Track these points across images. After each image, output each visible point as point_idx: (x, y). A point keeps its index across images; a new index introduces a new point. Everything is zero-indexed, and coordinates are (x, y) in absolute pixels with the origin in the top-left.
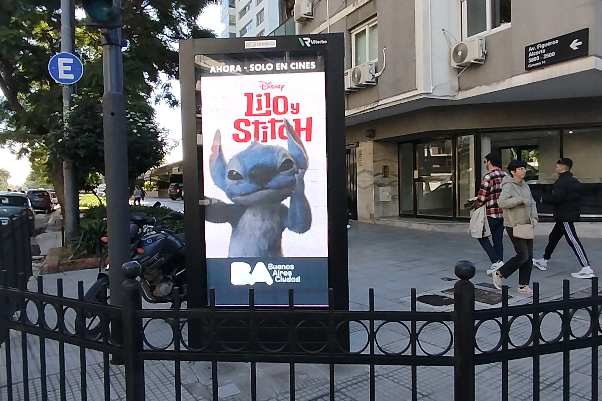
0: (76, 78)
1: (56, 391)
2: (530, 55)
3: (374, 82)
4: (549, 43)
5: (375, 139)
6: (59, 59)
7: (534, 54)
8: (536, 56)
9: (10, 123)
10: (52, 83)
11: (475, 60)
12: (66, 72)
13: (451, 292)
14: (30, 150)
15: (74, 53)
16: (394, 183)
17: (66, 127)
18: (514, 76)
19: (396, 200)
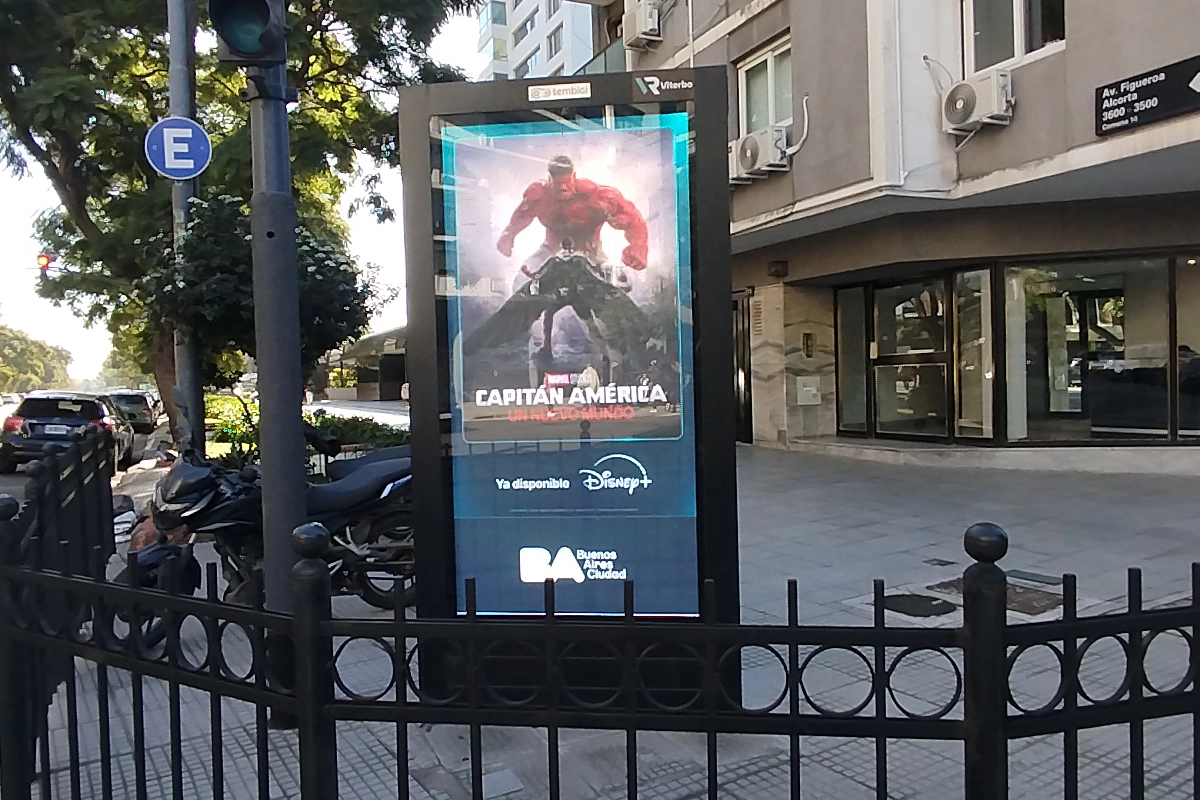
0: (197, 167)
1: (163, 780)
2: (1106, 104)
3: (785, 166)
4: (1145, 79)
5: (787, 280)
6: (165, 130)
7: (1113, 103)
8: (1119, 106)
9: (70, 258)
10: (152, 178)
11: (991, 118)
12: (178, 156)
13: (946, 588)
14: (111, 308)
15: (193, 117)
16: (826, 369)
17: (179, 263)
18: (1072, 148)
19: (831, 403)
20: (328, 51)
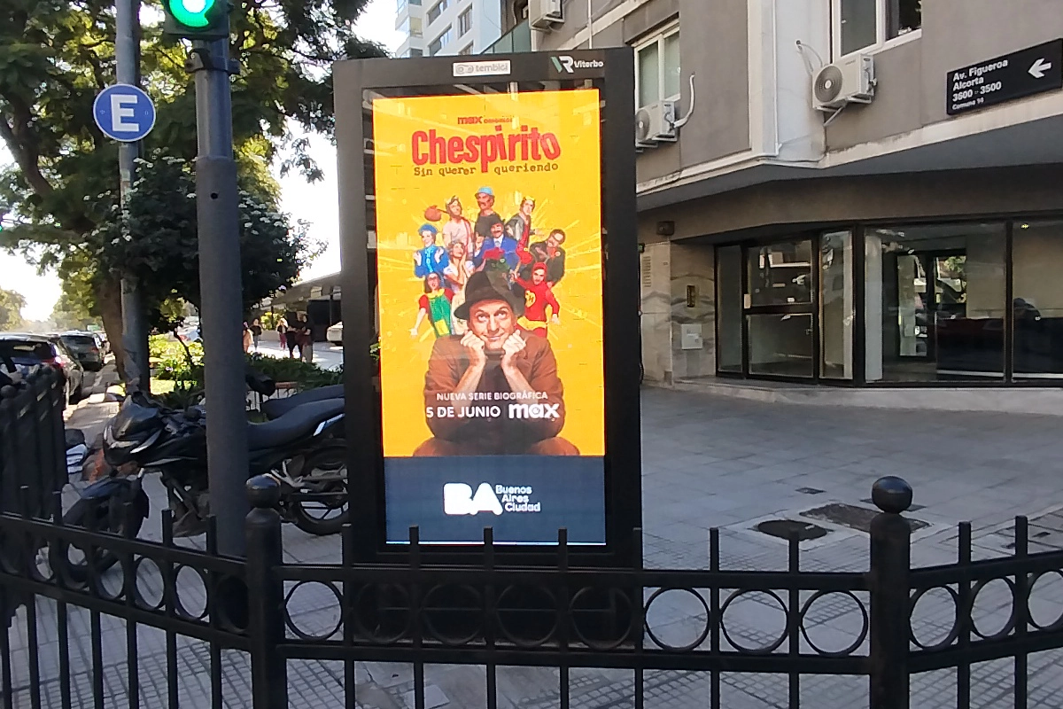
0: (142, 130)
1: (117, 698)
2: (956, 87)
3: (673, 137)
4: (990, 66)
5: (673, 238)
6: (112, 96)
7: (963, 85)
8: (967, 89)
9: (23, 211)
10: (99, 139)
11: (855, 97)
12: (124, 120)
13: (816, 515)
14: (61, 256)
15: (139, 85)
16: (707, 317)
17: (125, 218)
18: (926, 125)
19: (712, 347)
20: (262, 27)
